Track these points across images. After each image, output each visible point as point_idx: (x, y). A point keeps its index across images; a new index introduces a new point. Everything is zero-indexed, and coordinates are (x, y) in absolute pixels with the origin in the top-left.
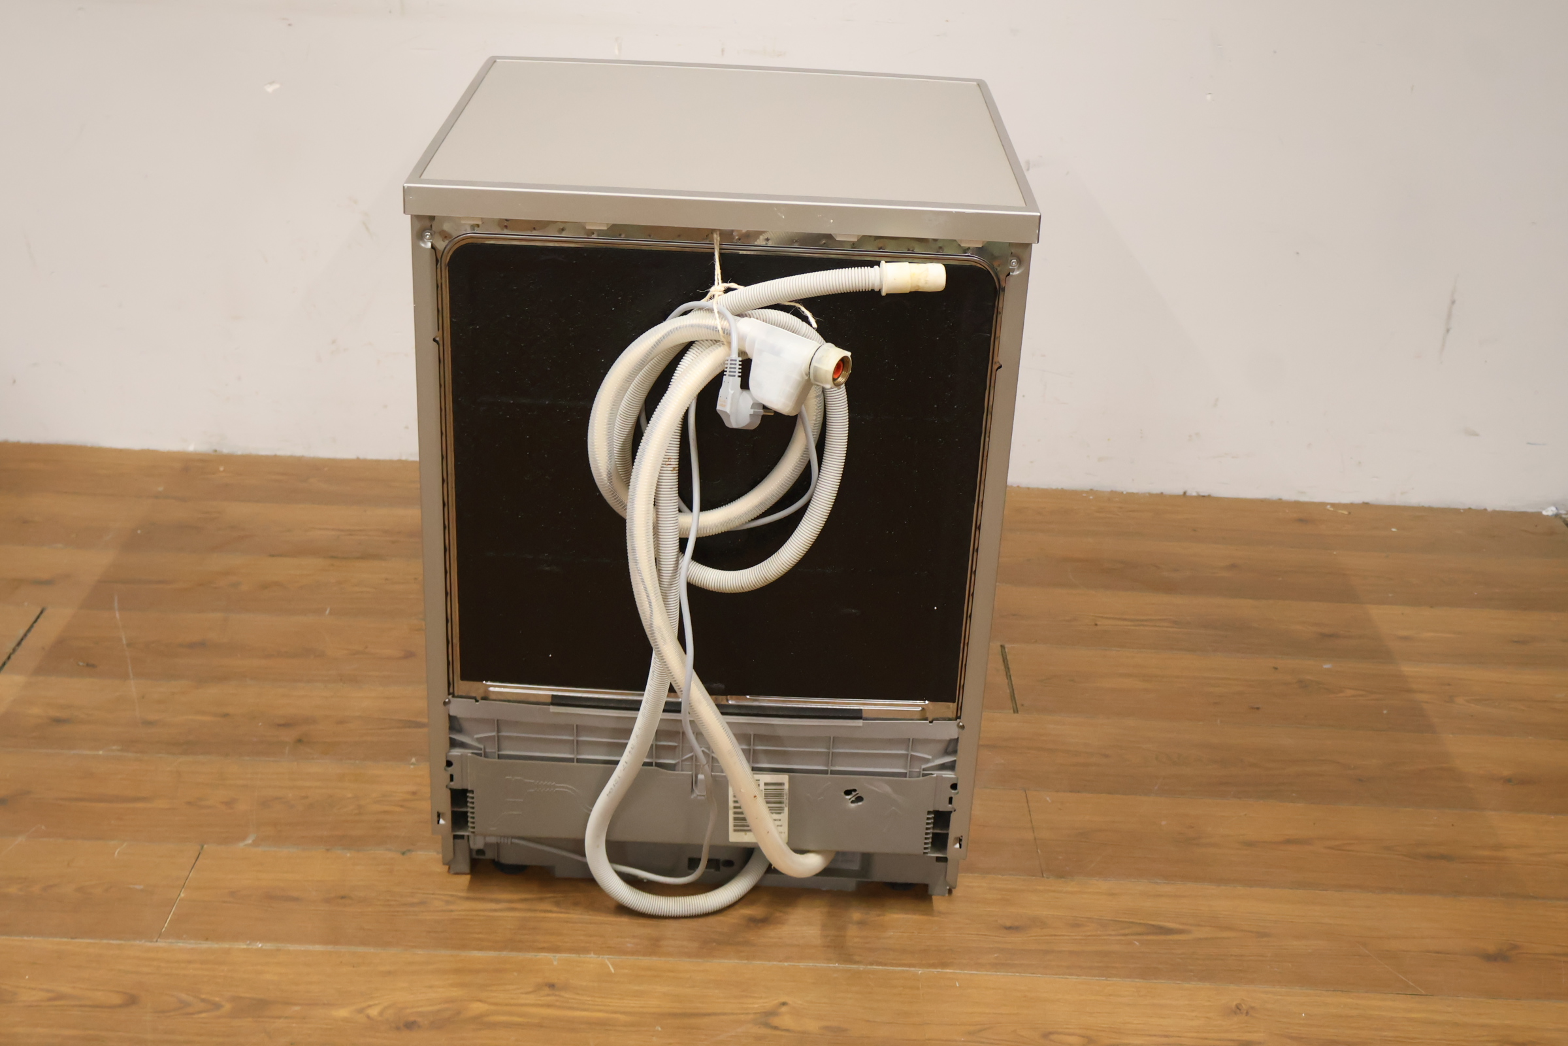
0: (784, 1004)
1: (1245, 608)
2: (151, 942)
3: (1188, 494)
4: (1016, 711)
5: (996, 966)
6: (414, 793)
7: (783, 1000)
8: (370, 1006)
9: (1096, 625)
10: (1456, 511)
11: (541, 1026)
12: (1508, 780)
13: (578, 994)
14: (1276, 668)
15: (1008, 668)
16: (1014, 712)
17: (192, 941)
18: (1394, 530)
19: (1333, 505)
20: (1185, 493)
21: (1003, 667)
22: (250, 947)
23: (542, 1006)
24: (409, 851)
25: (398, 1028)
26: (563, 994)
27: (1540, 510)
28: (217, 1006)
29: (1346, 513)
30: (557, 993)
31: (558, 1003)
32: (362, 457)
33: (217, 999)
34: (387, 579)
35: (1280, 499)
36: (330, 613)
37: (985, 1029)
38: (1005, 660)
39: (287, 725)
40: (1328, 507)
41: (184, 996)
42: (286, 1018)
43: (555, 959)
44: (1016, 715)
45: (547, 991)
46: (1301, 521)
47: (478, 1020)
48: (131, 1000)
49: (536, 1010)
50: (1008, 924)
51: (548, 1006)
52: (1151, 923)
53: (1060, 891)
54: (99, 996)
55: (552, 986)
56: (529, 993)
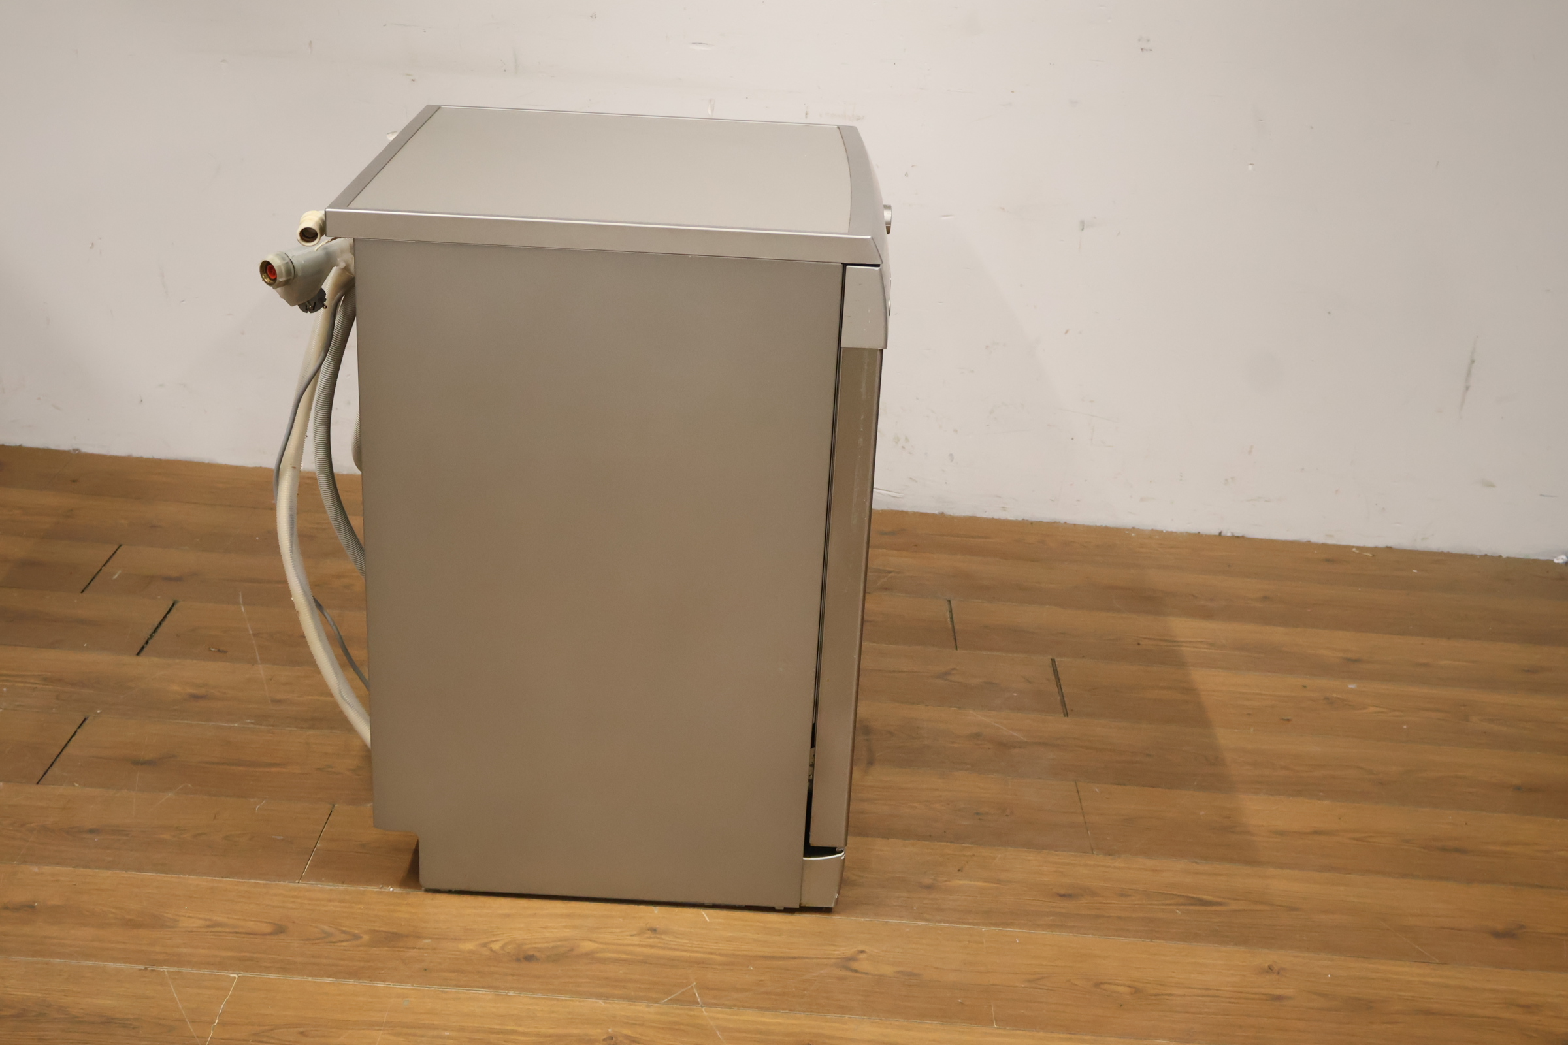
0: (862, 952)
1: (1277, 635)
2: (294, 882)
3: (1223, 534)
4: (1066, 715)
5: (1051, 927)
7: (861, 948)
8: (492, 942)
9: (1139, 644)
10: (1472, 557)
11: (646, 963)
12: (1518, 788)
13: (677, 937)
14: (1304, 687)
15: (1059, 679)
16: (1065, 716)
17: (330, 884)
18: (1414, 570)
19: (1358, 548)
20: (1220, 533)
21: (1054, 678)
22: (382, 890)
23: (646, 946)
25: (518, 960)
26: (663, 937)
27: (1551, 559)
28: (357, 937)
29: (1371, 555)
30: (658, 936)
31: (660, 945)
33: (357, 932)
35: (1309, 542)
37: (1043, 978)
38: (1056, 672)
40: (1354, 549)
41: (326, 928)
42: (419, 949)
43: (655, 911)
44: (1066, 718)
45: (649, 934)
46: (1328, 560)
47: (590, 956)
48: (280, 930)
49: (639, 949)
50: (1062, 892)
51: (652, 946)
52: (1191, 895)
53: (1109, 867)
54: (251, 925)
55: (654, 930)
56: (633, 935)
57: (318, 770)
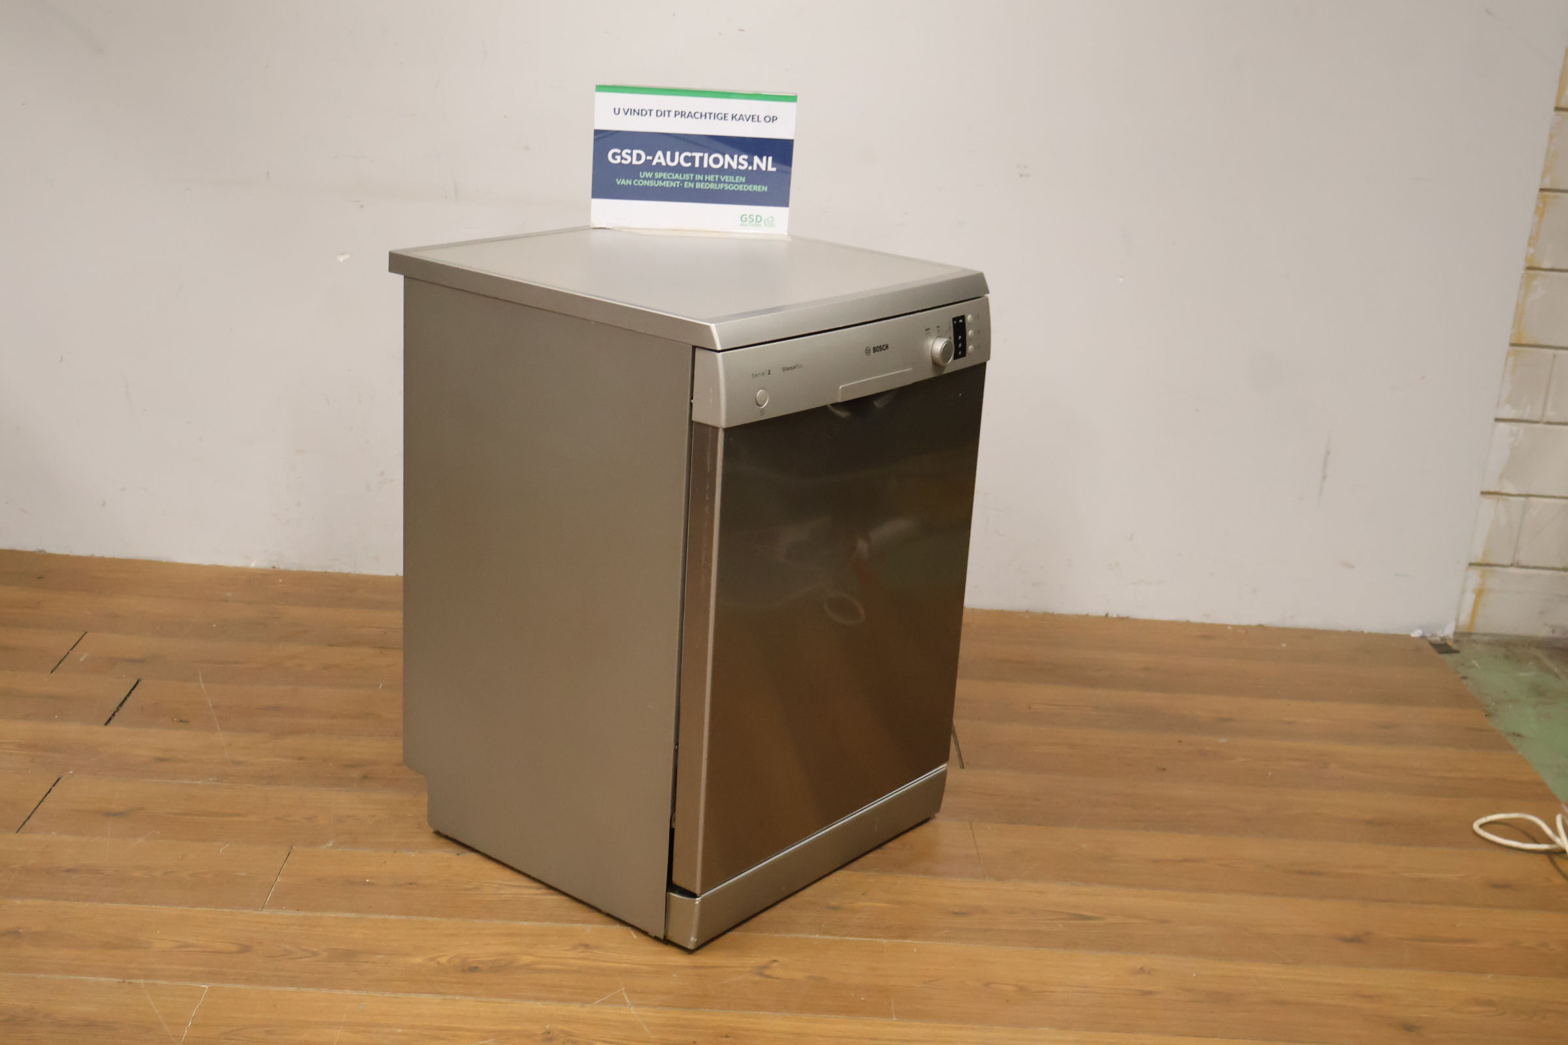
0: (774, 962)
2: (257, 911)
3: (1109, 616)
5: (946, 939)
7: (775, 957)
8: (438, 957)
9: (1030, 708)
10: (1337, 633)
11: (580, 973)
12: (1370, 823)
13: (608, 954)
14: (1180, 742)
17: (290, 911)
19: (1232, 626)
23: (579, 959)
25: (463, 971)
26: (595, 953)
27: (1408, 633)
28: (316, 954)
29: (1245, 632)
30: (591, 952)
31: (593, 958)
33: (315, 950)
36: (383, 687)
37: (936, 980)
39: (354, 765)
40: (1229, 628)
41: (288, 947)
42: (372, 963)
43: (588, 928)
45: (582, 950)
47: (528, 967)
48: (245, 949)
49: (573, 961)
50: (956, 910)
51: (584, 959)
52: (1072, 912)
53: (999, 890)
54: (219, 946)
55: (587, 947)
56: (568, 950)
57: (277, 818)
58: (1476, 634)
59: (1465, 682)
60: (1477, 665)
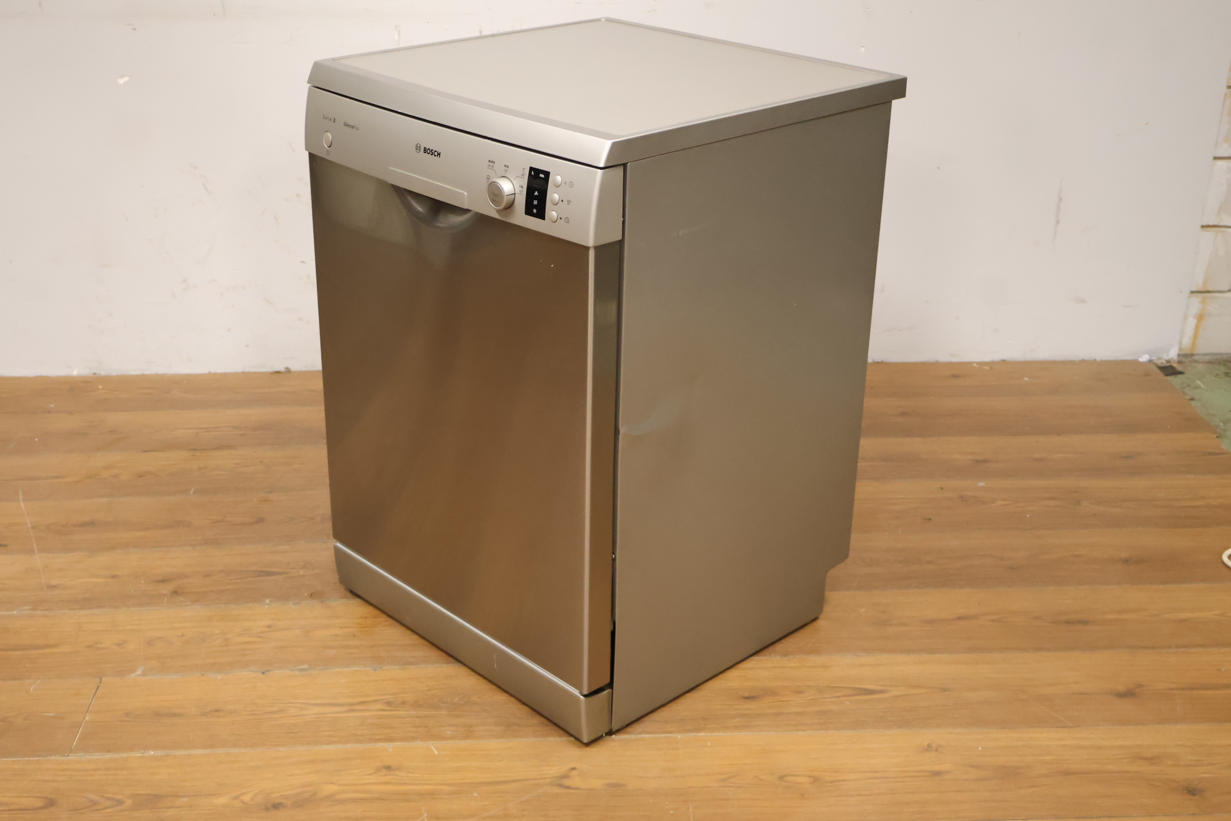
0: (573, 769)
1: (916, 445)
2: (64, 756)
5: (737, 728)
6: (269, 626)
7: (572, 766)
8: (244, 794)
10: (1072, 363)
11: (382, 799)
12: (1126, 561)
13: (410, 773)
14: (942, 488)
17: (98, 754)
18: (1026, 379)
19: (978, 363)
22: (144, 755)
23: (382, 784)
24: (268, 671)
25: (267, 809)
26: (397, 773)
27: (1138, 356)
28: (120, 802)
29: (988, 368)
30: (393, 773)
31: (394, 781)
32: (213, 371)
33: (120, 797)
34: (237, 464)
35: (937, 361)
36: (194, 493)
37: (732, 776)
39: (163, 581)
40: (975, 365)
41: (93, 797)
42: (177, 807)
43: (390, 747)
45: (384, 772)
46: (954, 376)
47: (332, 799)
48: (51, 803)
49: (376, 787)
50: (746, 695)
51: (386, 783)
52: (858, 686)
53: (785, 667)
54: (25, 802)
55: (388, 768)
56: (370, 775)
57: (88, 647)
58: (1198, 354)
59: (1193, 403)
60: (1202, 386)
